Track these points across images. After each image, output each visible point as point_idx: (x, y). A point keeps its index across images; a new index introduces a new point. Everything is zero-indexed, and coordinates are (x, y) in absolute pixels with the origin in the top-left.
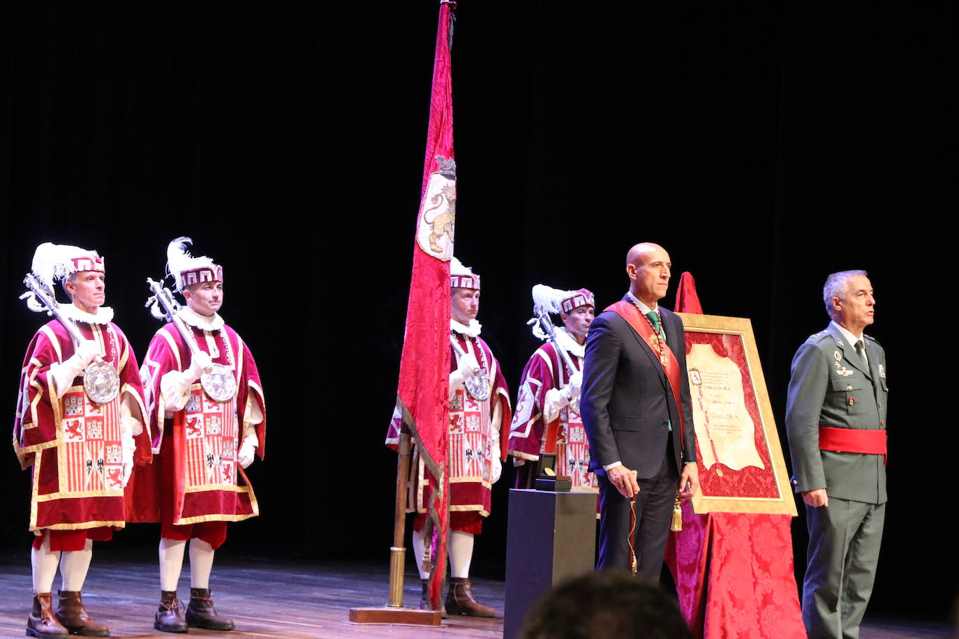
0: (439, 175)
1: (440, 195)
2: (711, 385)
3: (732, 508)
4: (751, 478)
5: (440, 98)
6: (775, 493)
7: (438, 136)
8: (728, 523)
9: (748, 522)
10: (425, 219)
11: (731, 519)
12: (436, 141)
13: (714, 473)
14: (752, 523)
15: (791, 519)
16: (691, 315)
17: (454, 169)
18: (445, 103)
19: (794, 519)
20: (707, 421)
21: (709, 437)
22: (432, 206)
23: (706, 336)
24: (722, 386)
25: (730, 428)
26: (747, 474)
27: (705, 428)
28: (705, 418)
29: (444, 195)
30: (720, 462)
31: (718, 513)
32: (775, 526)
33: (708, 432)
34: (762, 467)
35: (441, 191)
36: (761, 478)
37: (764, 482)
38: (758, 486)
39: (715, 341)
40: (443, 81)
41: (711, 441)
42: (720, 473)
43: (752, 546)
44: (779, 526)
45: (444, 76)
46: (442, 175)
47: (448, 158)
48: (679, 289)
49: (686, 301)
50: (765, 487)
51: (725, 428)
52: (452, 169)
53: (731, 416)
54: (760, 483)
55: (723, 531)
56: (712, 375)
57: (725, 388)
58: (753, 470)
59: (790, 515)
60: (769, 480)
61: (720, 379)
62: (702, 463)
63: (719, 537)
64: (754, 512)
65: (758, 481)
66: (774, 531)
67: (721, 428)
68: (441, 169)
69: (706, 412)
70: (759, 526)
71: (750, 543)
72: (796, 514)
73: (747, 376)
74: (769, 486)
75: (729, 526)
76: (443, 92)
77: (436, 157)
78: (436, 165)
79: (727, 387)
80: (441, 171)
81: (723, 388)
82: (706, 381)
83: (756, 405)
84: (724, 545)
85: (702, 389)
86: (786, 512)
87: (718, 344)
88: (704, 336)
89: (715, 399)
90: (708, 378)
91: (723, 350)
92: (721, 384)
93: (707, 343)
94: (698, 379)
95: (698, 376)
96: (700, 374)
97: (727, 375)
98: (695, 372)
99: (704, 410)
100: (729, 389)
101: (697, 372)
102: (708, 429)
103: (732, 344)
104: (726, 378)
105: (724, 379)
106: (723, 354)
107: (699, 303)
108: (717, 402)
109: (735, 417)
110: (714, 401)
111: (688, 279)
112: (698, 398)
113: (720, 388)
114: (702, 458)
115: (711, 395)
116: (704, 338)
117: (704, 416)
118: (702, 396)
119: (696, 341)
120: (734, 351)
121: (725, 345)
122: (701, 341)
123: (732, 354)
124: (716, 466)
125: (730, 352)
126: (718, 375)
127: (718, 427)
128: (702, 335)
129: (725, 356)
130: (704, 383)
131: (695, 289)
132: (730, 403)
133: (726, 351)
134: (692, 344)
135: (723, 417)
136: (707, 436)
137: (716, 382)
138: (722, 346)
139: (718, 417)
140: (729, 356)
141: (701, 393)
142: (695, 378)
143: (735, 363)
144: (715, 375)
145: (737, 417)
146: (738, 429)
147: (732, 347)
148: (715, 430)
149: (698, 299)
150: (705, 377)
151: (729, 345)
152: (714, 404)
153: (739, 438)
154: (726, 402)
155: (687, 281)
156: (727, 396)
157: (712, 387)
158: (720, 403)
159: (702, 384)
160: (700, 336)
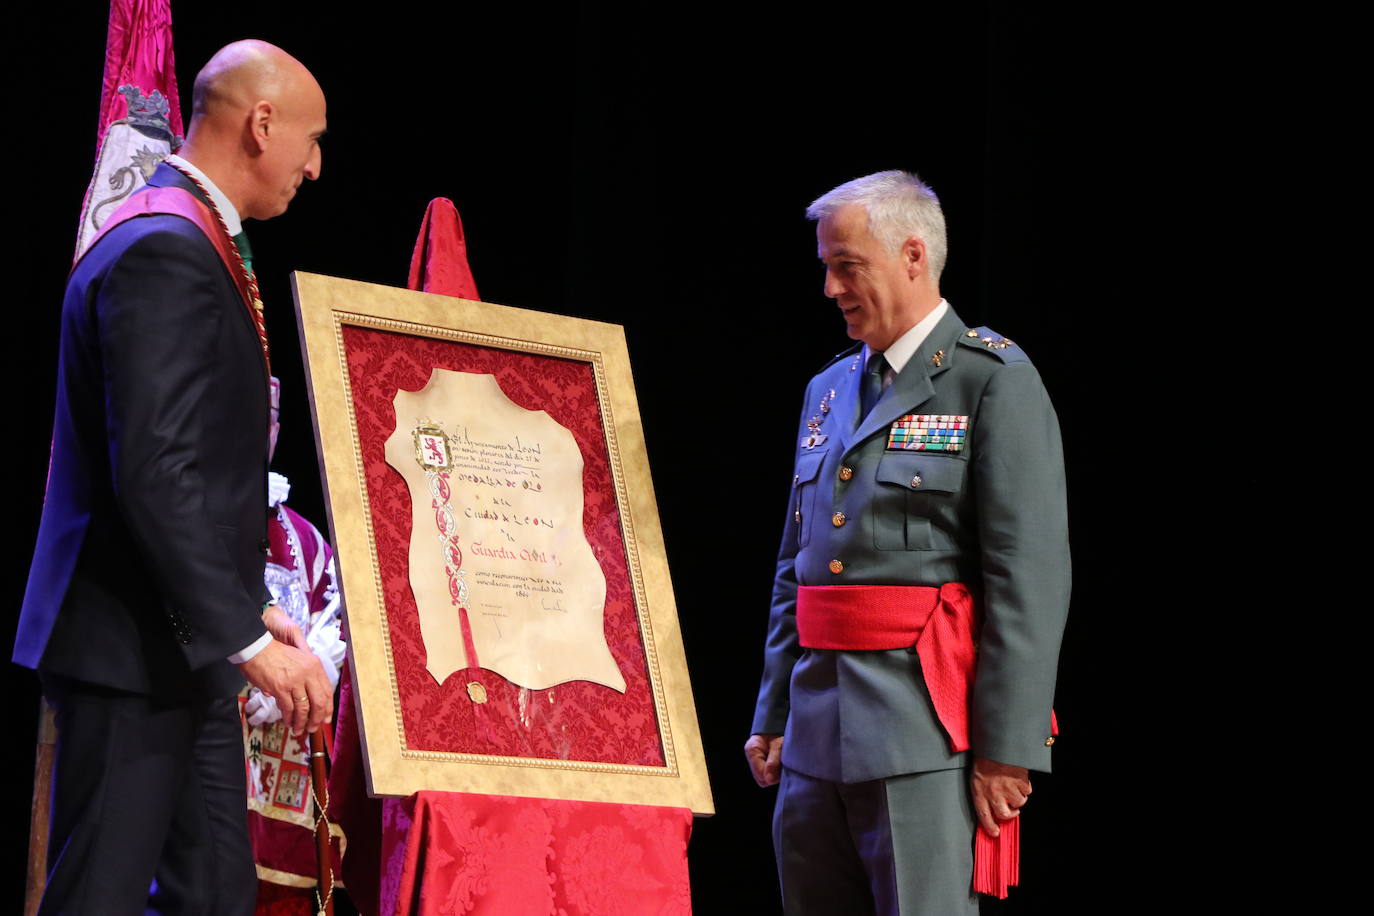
0: (127, 125)
1: (128, 170)
2: (480, 474)
3: (502, 785)
4: (581, 711)
6: (653, 754)
7: (127, 45)
8: (480, 822)
9: (547, 824)
10: (94, 222)
11: (490, 811)
12: (124, 55)
13: (457, 694)
14: (563, 823)
15: (690, 823)
16: (436, 298)
17: (166, 117)
19: (699, 821)
20: (457, 558)
21: (454, 603)
22: (109, 195)
23: (483, 354)
24: (518, 479)
25: (529, 583)
26: (568, 702)
27: (446, 578)
28: (449, 553)
29: (137, 170)
30: (482, 664)
31: (447, 794)
32: (639, 838)
33: (454, 589)
34: (620, 685)
35: (132, 161)
36: (612, 716)
37: (621, 723)
38: (599, 733)
39: (507, 370)
41: (463, 612)
42: (478, 694)
43: (558, 887)
44: (650, 835)
46: (134, 126)
47: (149, 92)
48: (420, 239)
49: (431, 266)
50: (621, 736)
51: (512, 582)
52: (158, 116)
53: (535, 554)
54: (609, 728)
55: (459, 843)
56: (487, 450)
57: (526, 486)
58: (590, 692)
59: (688, 810)
60: (638, 719)
61: (513, 461)
62: (423, 667)
63: (447, 859)
64: (574, 798)
65: (600, 721)
66: (635, 852)
67: (498, 580)
68: (132, 114)
69: (455, 540)
70: (585, 835)
71: (552, 879)
72: (706, 806)
73: (599, 462)
74: (637, 736)
75: (484, 831)
77: (121, 88)
78: (121, 106)
79: (535, 482)
80: (132, 119)
81: (519, 485)
82: (464, 462)
83: (620, 532)
84: (462, 881)
85: (452, 482)
86: (676, 802)
87: (519, 378)
88: (477, 355)
89: (491, 508)
90: (474, 455)
91: (531, 393)
92: (516, 473)
93: (484, 372)
94: (439, 454)
95: (441, 448)
96: (450, 443)
97: (536, 454)
98: (433, 437)
99: (451, 532)
100: (539, 487)
101: (441, 439)
102: (455, 580)
103: (562, 382)
104: (533, 460)
105: (524, 463)
106: (533, 402)
107: (470, 275)
108: (496, 518)
109: (548, 557)
110: (484, 513)
111: (442, 214)
112: (435, 501)
113: (509, 484)
114: (423, 652)
115: (477, 497)
116: (475, 359)
117: (448, 548)
118: (447, 498)
119: (448, 363)
120: (569, 398)
121: (540, 382)
122: (464, 365)
123: (559, 405)
124: (467, 674)
125: (554, 399)
126: (508, 451)
127: (490, 579)
128: (471, 352)
129: (536, 408)
130: (458, 466)
131: (460, 238)
132: (536, 522)
133: (541, 397)
134: (434, 369)
135: (510, 555)
136: (451, 599)
137: (497, 467)
138: (532, 382)
139: (492, 554)
140: (551, 408)
141: (446, 491)
142: (431, 451)
143: (566, 426)
144: (499, 451)
145: (554, 557)
146: (555, 587)
147: (563, 388)
148: (484, 585)
149: (467, 266)
150: (468, 454)
151: (555, 382)
152: (487, 520)
153: (555, 609)
154: (527, 519)
155: (440, 218)
156: (531, 503)
157: (485, 480)
158: (505, 519)
159: (455, 470)
160: (464, 353)
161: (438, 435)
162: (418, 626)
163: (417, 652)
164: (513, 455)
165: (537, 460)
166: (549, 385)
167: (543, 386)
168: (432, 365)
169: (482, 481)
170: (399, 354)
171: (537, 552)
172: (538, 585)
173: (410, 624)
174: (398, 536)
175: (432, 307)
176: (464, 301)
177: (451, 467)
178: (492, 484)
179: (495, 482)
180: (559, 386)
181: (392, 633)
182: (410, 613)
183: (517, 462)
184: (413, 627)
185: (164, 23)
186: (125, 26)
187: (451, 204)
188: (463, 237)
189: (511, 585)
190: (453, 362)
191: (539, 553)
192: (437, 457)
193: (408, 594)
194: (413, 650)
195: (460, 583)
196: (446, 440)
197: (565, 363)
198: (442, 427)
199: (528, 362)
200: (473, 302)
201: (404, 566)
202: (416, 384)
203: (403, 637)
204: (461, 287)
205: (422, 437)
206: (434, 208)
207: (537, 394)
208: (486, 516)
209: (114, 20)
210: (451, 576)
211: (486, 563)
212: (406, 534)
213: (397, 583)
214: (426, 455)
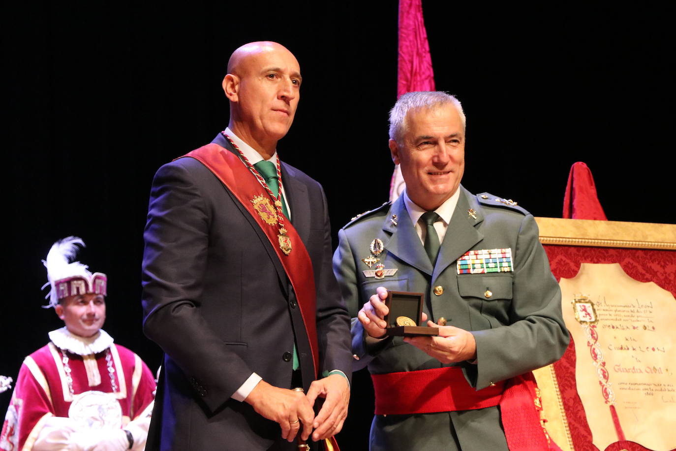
2: (615, 324)
5: (408, 43)
16: (579, 222)
18: (415, 50)
20: (606, 376)
21: (606, 402)
23: (611, 252)
24: (640, 325)
25: (652, 387)
27: (600, 388)
28: (600, 373)
30: (628, 437)
33: (606, 394)
39: (627, 260)
40: (411, 23)
41: (612, 407)
45: (411, 16)
48: (568, 188)
49: (575, 203)
51: (642, 387)
53: (654, 368)
56: (619, 309)
57: (645, 328)
61: (636, 314)
62: (590, 442)
67: (633, 387)
69: (604, 364)
76: (411, 38)
79: (650, 325)
81: (641, 328)
82: (605, 317)
85: (598, 330)
87: (635, 264)
88: (607, 253)
89: (624, 344)
90: (611, 313)
91: (644, 272)
92: (638, 321)
93: (614, 262)
94: (589, 314)
95: (590, 310)
96: (595, 307)
97: (650, 309)
98: (585, 304)
99: (600, 359)
100: (653, 328)
101: (589, 305)
102: (606, 389)
103: (663, 264)
104: (648, 312)
105: (642, 314)
106: (645, 277)
107: (599, 206)
108: (628, 349)
109: (664, 371)
110: (620, 347)
111: (580, 172)
112: (589, 342)
113: (634, 328)
114: (590, 434)
115: (615, 338)
116: (606, 255)
117: (599, 370)
118: (596, 340)
119: (590, 259)
120: (668, 273)
121: (649, 265)
122: (600, 259)
123: (662, 278)
124: (619, 445)
125: (658, 274)
126: (632, 309)
127: (627, 386)
128: (604, 252)
129: (647, 280)
130: (601, 319)
131: (592, 185)
132: (653, 349)
133: (650, 274)
134: (582, 264)
135: (639, 371)
136: (604, 400)
137: (625, 318)
138: (643, 266)
139: (627, 371)
140: (657, 280)
141: (595, 336)
142: (584, 312)
143: (668, 290)
144: (626, 309)
145: (667, 370)
146: (670, 388)
147: (664, 267)
148: (624, 390)
149: (597, 200)
150: (607, 313)
151: (658, 264)
152: (622, 351)
153: (670, 401)
154: (648, 348)
155: (579, 174)
156: (649, 338)
157: (619, 327)
158: (634, 349)
159: (599, 323)
160: (600, 252)
161: (586, 303)
162: (585, 418)
163: (585, 434)
164: (636, 311)
165: (651, 312)
166: (655, 266)
167: (651, 267)
168: (580, 261)
169: (617, 328)
170: (559, 257)
171: (656, 368)
172: (659, 388)
173: (580, 417)
174: (568, 365)
175: (577, 227)
176: (597, 222)
177: (596, 321)
178: (623, 329)
179: (625, 327)
180: (661, 266)
181: (570, 424)
182: (579, 411)
183: (638, 314)
184: (582, 419)
185: (429, 76)
186: (407, 80)
187: (585, 165)
188: (594, 184)
189: (642, 389)
190: (593, 258)
191: (657, 368)
192: (588, 316)
193: (577, 399)
194: (583, 432)
195: (609, 390)
196: (593, 305)
197: (663, 252)
198: (590, 298)
199: (640, 253)
200: (603, 222)
201: (573, 383)
202: (571, 273)
203: (577, 425)
204: (595, 213)
205: (578, 305)
206: (575, 168)
207: (647, 272)
208: (622, 348)
209: (401, 78)
210: (603, 386)
211: (625, 377)
212: (573, 363)
213: (569, 393)
214: (581, 315)
